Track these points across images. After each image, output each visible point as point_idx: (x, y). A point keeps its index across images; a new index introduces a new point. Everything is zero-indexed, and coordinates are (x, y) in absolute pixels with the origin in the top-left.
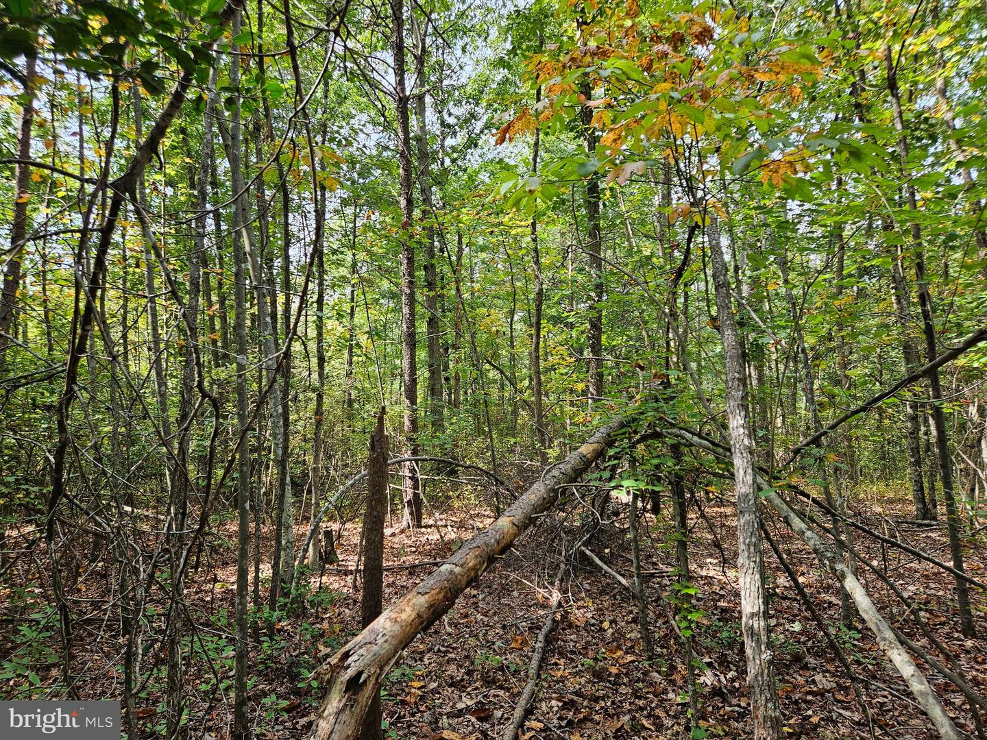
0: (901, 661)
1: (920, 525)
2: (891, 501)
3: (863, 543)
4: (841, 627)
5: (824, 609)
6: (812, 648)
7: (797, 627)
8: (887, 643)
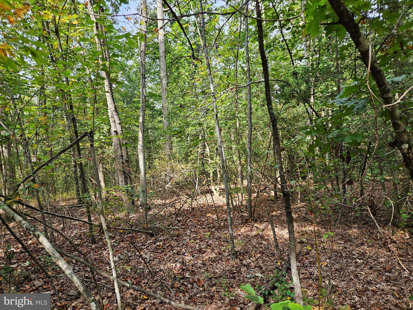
0: (62, 264)
1: (79, 207)
2: (69, 200)
3: (57, 219)
4: (46, 257)
5: (40, 251)
6: (34, 270)
7: (27, 263)
8: (56, 259)
